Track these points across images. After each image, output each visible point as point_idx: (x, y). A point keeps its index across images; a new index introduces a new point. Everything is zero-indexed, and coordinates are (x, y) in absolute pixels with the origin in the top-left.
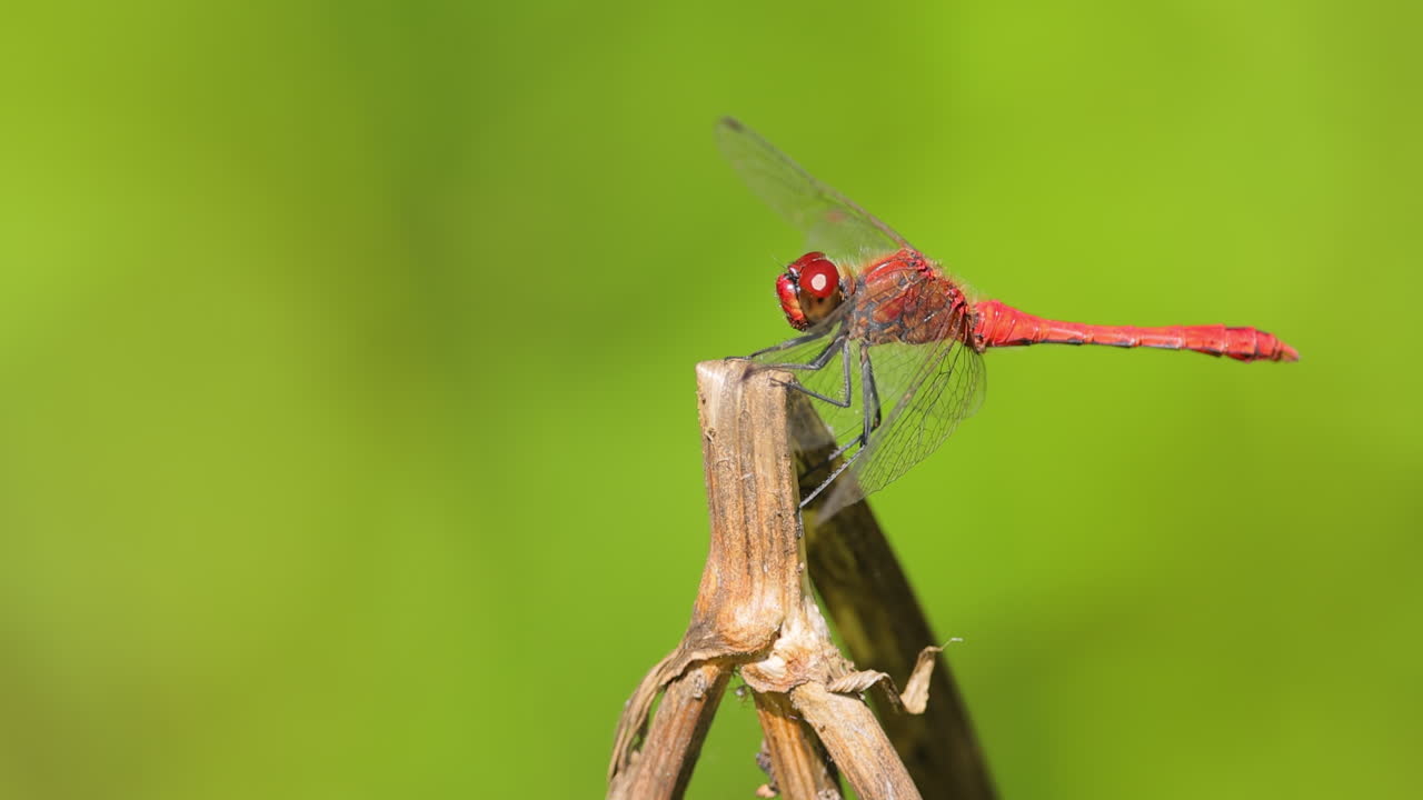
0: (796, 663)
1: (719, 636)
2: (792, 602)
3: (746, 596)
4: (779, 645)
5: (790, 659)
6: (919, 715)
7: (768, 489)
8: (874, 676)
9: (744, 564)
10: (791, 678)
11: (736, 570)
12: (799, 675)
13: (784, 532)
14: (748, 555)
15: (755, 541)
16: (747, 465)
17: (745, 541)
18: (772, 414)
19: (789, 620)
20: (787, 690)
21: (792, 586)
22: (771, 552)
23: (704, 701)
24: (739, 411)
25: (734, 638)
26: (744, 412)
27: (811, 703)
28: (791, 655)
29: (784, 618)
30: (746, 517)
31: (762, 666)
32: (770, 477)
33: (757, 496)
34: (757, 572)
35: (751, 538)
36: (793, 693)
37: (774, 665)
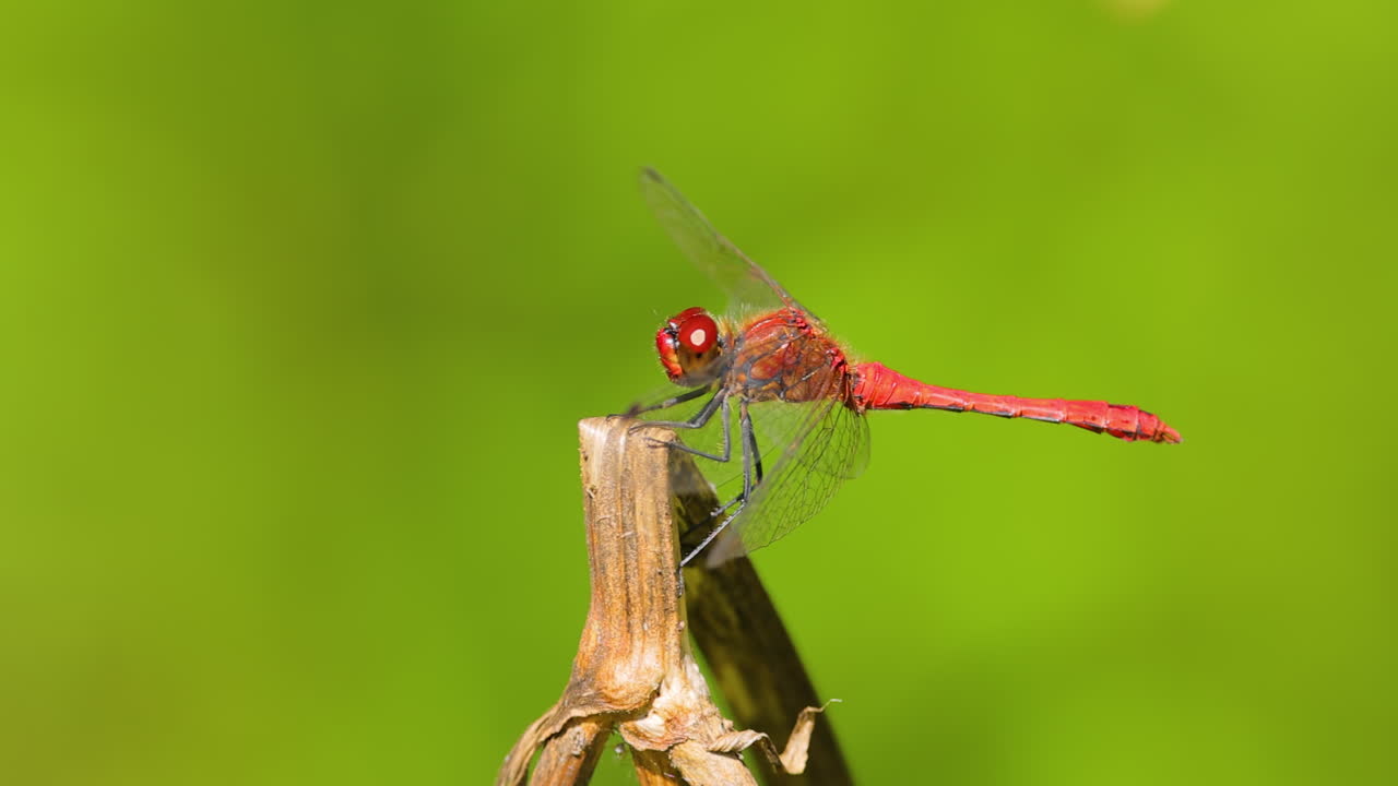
0: (675, 722)
1: (599, 693)
2: (672, 661)
3: (625, 653)
4: (658, 703)
5: (670, 718)
6: (797, 776)
7: (649, 547)
8: (753, 736)
9: (624, 622)
10: (669, 737)
11: (616, 629)
12: (678, 734)
13: (664, 590)
14: (628, 612)
15: (635, 600)
16: (628, 522)
17: (625, 599)
18: (654, 473)
19: (668, 679)
20: (666, 748)
21: (672, 645)
22: (651, 610)
23: (583, 758)
24: (620, 469)
25: (613, 695)
26: (626, 470)
27: (690, 762)
28: (670, 714)
29: (664, 677)
30: (626, 576)
31: (641, 724)
32: (651, 534)
33: (639, 554)
34: (637, 630)
35: (631, 596)
36: (671, 751)
37: (653, 723)
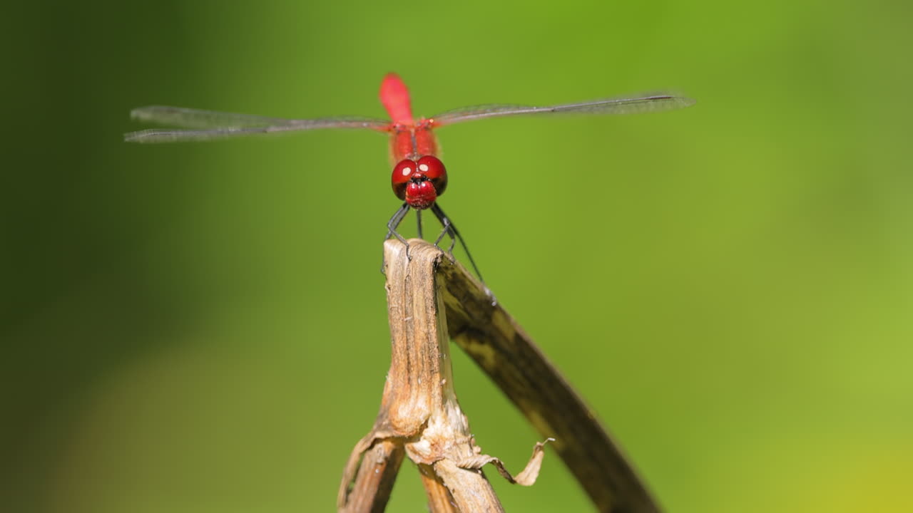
0: (437, 446)
1: (391, 424)
2: (436, 405)
3: (405, 398)
4: (426, 433)
5: (433, 443)
7: (421, 328)
8: (487, 458)
9: (406, 377)
10: (433, 456)
11: (401, 379)
12: (438, 454)
13: (430, 358)
14: (409, 371)
15: (413, 362)
16: (409, 311)
17: (407, 362)
18: (424, 279)
19: (433, 417)
20: (431, 463)
21: (436, 394)
22: (423, 370)
23: (385, 465)
24: (405, 275)
25: (397, 426)
26: (408, 276)
27: (447, 473)
28: (433, 440)
29: (430, 415)
30: (408, 346)
31: (417, 445)
32: (422, 320)
33: (415, 332)
34: (414, 383)
35: (411, 360)
36: (435, 465)
37: (423, 445)
